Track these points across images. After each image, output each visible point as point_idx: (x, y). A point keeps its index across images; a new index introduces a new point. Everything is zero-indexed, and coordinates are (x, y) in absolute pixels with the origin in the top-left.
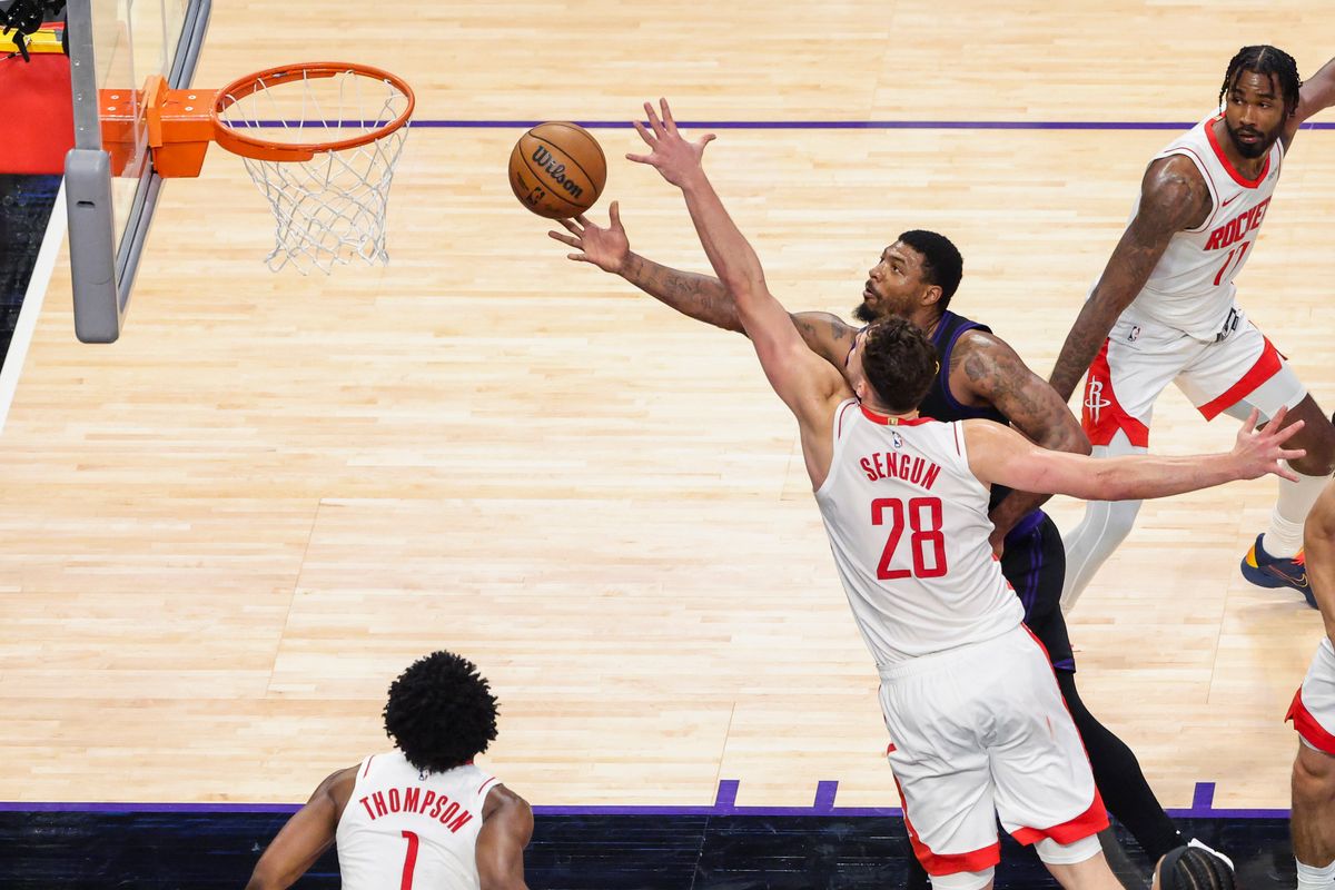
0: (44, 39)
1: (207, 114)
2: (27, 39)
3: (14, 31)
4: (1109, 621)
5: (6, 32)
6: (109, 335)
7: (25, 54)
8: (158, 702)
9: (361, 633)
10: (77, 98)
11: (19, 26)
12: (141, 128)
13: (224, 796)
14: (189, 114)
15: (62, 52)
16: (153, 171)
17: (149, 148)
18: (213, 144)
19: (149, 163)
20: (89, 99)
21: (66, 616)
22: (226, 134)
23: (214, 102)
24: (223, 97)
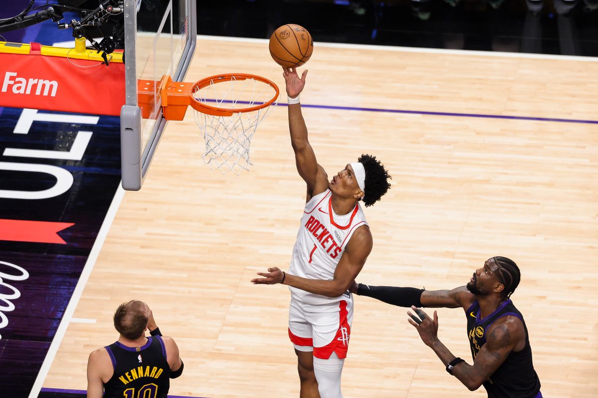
0: (116, 56)
1: (188, 93)
2: (108, 56)
3: (101, 53)
4: (585, 339)
5: (98, 53)
6: (136, 187)
7: (106, 62)
9: (257, 326)
10: (127, 83)
11: (104, 50)
12: (158, 98)
13: (190, 393)
14: (180, 93)
15: (122, 62)
16: (163, 117)
17: (161, 107)
18: (190, 107)
19: (161, 113)
20: (133, 83)
22: (195, 102)
23: (191, 88)
24: (195, 86)
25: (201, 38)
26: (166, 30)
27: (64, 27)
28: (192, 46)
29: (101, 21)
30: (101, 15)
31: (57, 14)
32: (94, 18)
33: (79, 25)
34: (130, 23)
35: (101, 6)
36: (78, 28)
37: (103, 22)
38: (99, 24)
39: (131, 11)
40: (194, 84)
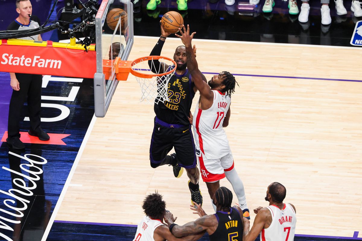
0: (91, 47)
1: (129, 66)
2: (87, 47)
3: (84, 45)
4: (338, 194)
5: (82, 46)
6: (102, 116)
7: (86, 51)
8: (119, 201)
10: (97, 61)
11: (85, 44)
12: (114, 69)
13: (132, 223)
14: (125, 66)
15: (95, 50)
16: (116, 79)
17: (115, 74)
18: (130, 74)
19: (115, 77)
20: (100, 61)
21: (99, 180)
22: (133, 71)
23: (131, 64)
24: (133, 63)
25: (135, 37)
26: (118, 33)
27: (65, 32)
28: (131, 42)
29: (83, 29)
30: (83, 26)
31: (61, 25)
32: (80, 28)
33: (72, 32)
34: (99, 30)
35: (84, 22)
36: (71, 33)
37: (85, 30)
38: (83, 31)
39: (99, 24)
40: (132, 62)
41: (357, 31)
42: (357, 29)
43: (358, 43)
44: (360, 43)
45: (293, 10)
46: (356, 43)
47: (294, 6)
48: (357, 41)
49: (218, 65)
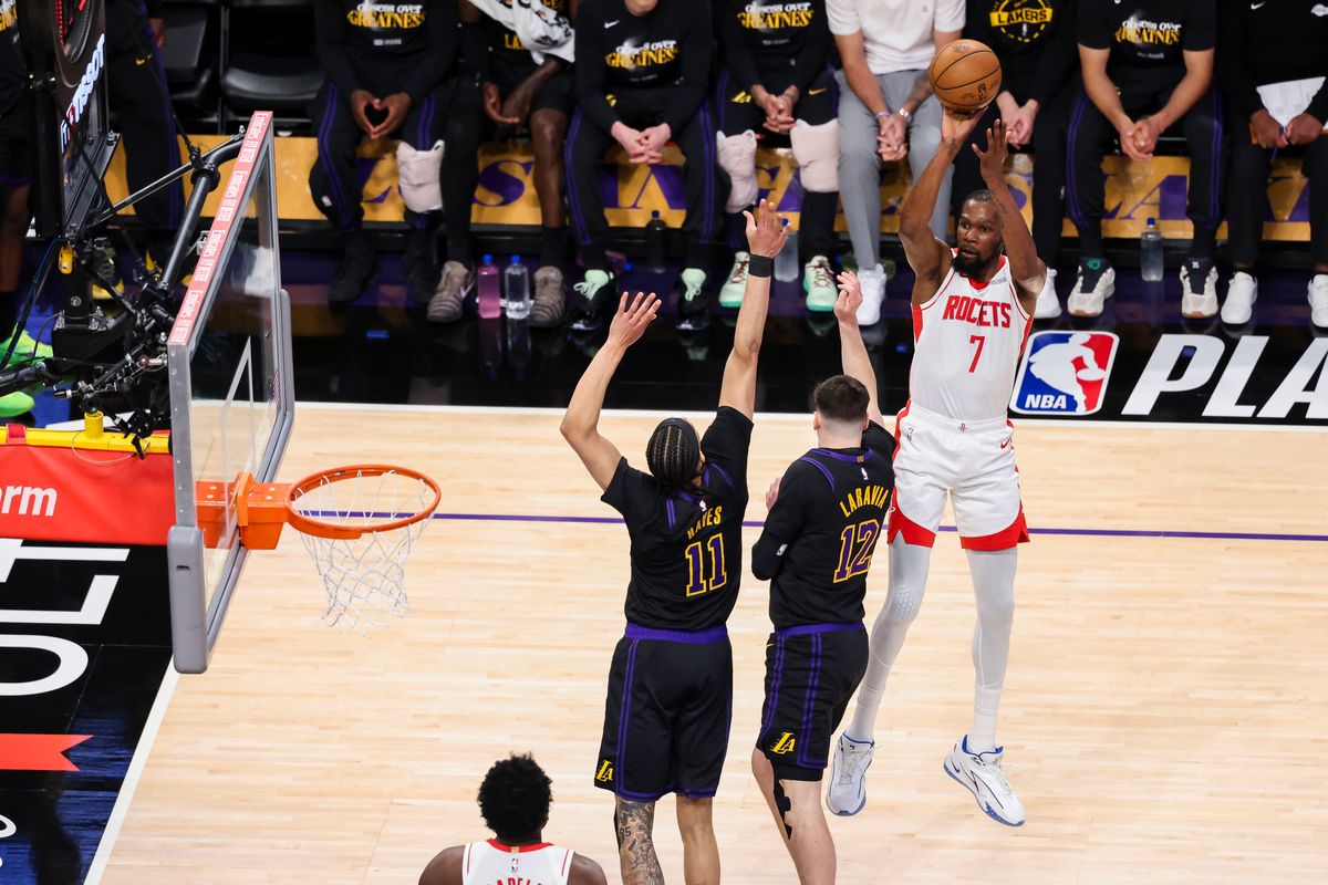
0: (156, 442)
1: (283, 502)
2: (143, 443)
3: (132, 437)
5: (125, 437)
6: (198, 668)
7: (140, 454)
10: (178, 488)
11: (136, 432)
12: (232, 511)
14: (269, 502)
15: (167, 451)
16: (241, 544)
17: (237, 527)
18: (287, 526)
19: (237, 538)
20: (187, 486)
22: (297, 517)
23: (288, 493)
24: (295, 490)
25: (299, 405)
26: (242, 395)
27: (65, 394)
28: (287, 420)
29: (128, 382)
30: (128, 372)
31: (53, 373)
32: (116, 378)
33: (91, 391)
34: (179, 384)
35: (128, 357)
36: (89, 396)
37: (133, 387)
38: (126, 388)
39: (179, 365)
40: (293, 486)
41: (1030, 364)
42: (1032, 360)
43: (1035, 405)
44: (1043, 406)
45: (821, 297)
46: (1027, 405)
47: (822, 283)
48: (1030, 398)
49: (576, 491)
